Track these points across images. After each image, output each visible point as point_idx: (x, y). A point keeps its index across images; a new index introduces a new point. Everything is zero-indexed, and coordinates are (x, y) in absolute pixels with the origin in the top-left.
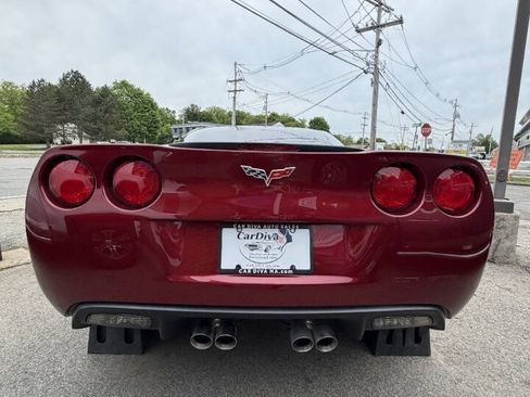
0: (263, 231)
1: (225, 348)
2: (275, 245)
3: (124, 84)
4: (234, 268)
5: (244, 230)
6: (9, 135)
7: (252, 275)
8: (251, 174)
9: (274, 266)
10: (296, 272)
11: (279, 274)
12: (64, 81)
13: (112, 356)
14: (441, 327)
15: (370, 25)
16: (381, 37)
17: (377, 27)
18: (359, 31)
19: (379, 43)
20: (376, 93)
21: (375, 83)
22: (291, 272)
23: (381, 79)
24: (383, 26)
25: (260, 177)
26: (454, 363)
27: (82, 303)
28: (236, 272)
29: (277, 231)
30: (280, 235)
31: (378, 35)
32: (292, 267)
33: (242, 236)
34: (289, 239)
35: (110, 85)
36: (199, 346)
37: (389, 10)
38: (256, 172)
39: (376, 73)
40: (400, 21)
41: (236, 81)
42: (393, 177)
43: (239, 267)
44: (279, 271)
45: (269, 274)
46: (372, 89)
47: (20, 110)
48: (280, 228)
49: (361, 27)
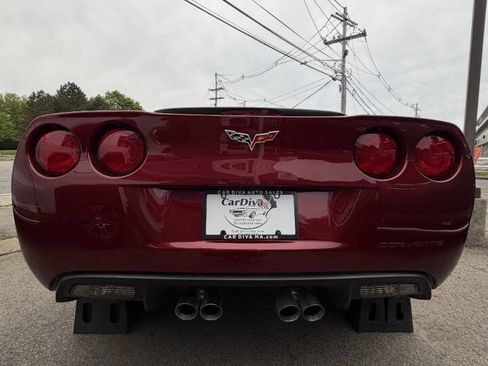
0: (247, 197)
1: (210, 318)
2: (260, 211)
3: (116, 94)
4: (219, 233)
5: (229, 197)
6: (9, 141)
7: (237, 240)
8: (235, 138)
9: (259, 232)
10: (281, 238)
11: (264, 240)
12: (61, 91)
13: (97, 336)
14: (427, 296)
15: (336, 38)
16: (347, 48)
17: (343, 39)
18: (327, 43)
19: (345, 53)
20: (344, 98)
21: (343, 89)
22: (276, 237)
23: (348, 86)
24: (349, 38)
25: (244, 141)
26: (437, 339)
27: (65, 274)
28: (221, 238)
29: (261, 197)
30: (265, 201)
31: (344, 47)
32: (278, 233)
33: (226, 202)
34: (274, 205)
35: (103, 95)
36: (184, 317)
37: (353, 24)
38: (240, 136)
39: (344, 80)
40: (364, 34)
41: (216, 89)
42: (373, 146)
43: (223, 232)
44: (264, 236)
45: (254, 240)
46: (340, 94)
47: (21, 119)
48: (264, 194)
49: (328, 39)
